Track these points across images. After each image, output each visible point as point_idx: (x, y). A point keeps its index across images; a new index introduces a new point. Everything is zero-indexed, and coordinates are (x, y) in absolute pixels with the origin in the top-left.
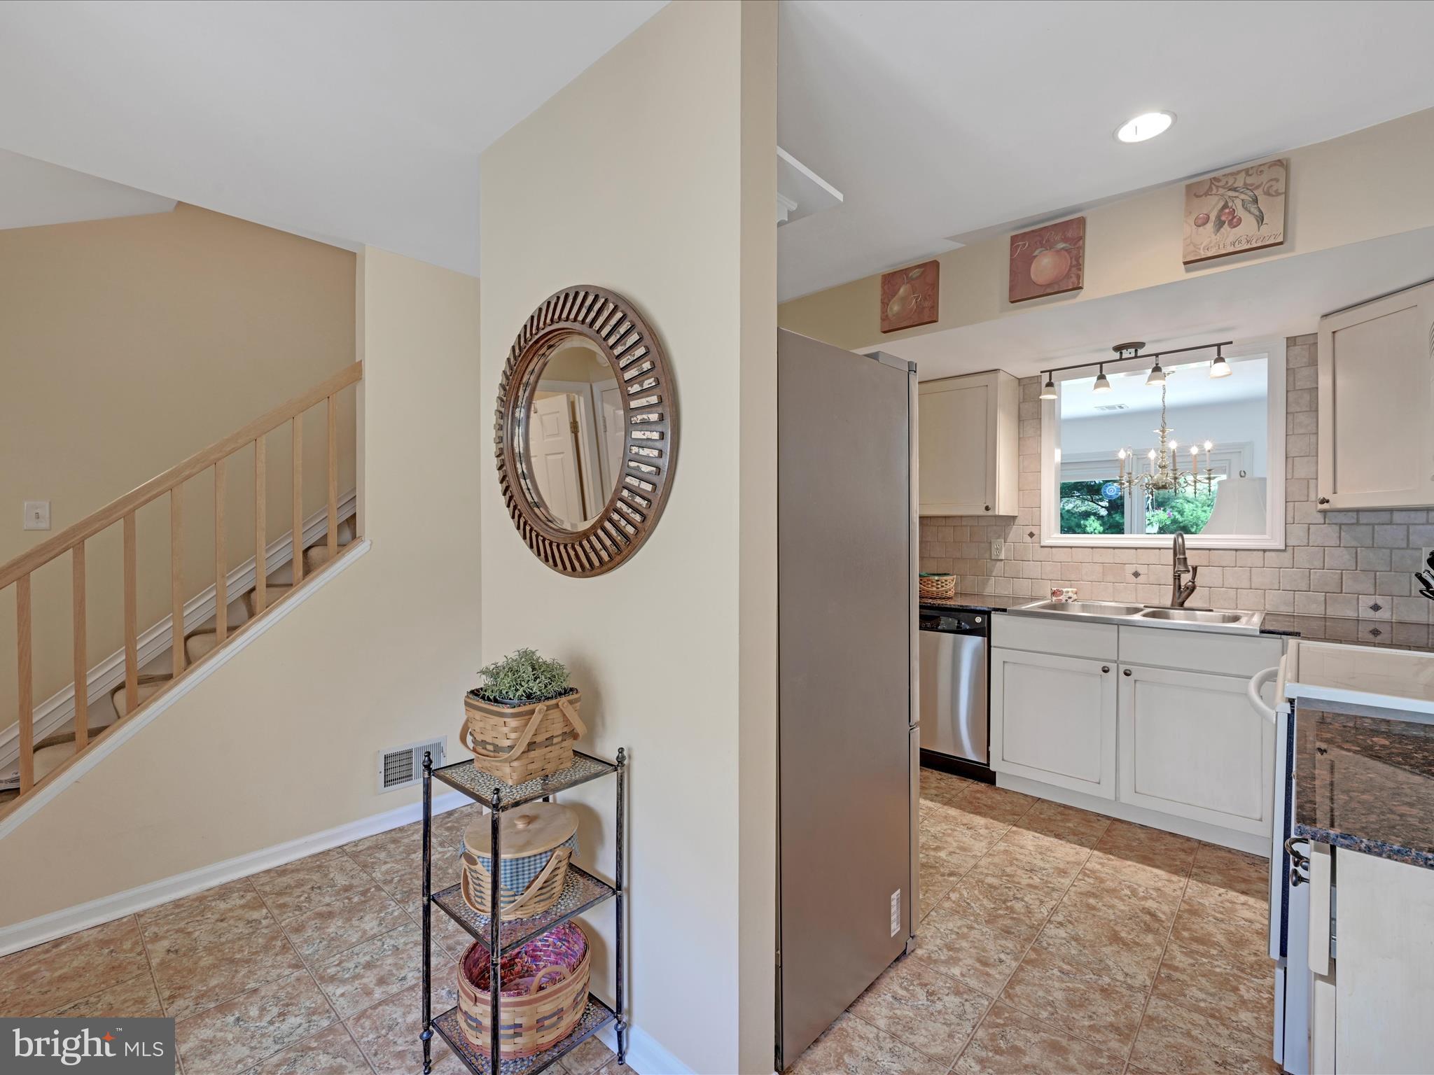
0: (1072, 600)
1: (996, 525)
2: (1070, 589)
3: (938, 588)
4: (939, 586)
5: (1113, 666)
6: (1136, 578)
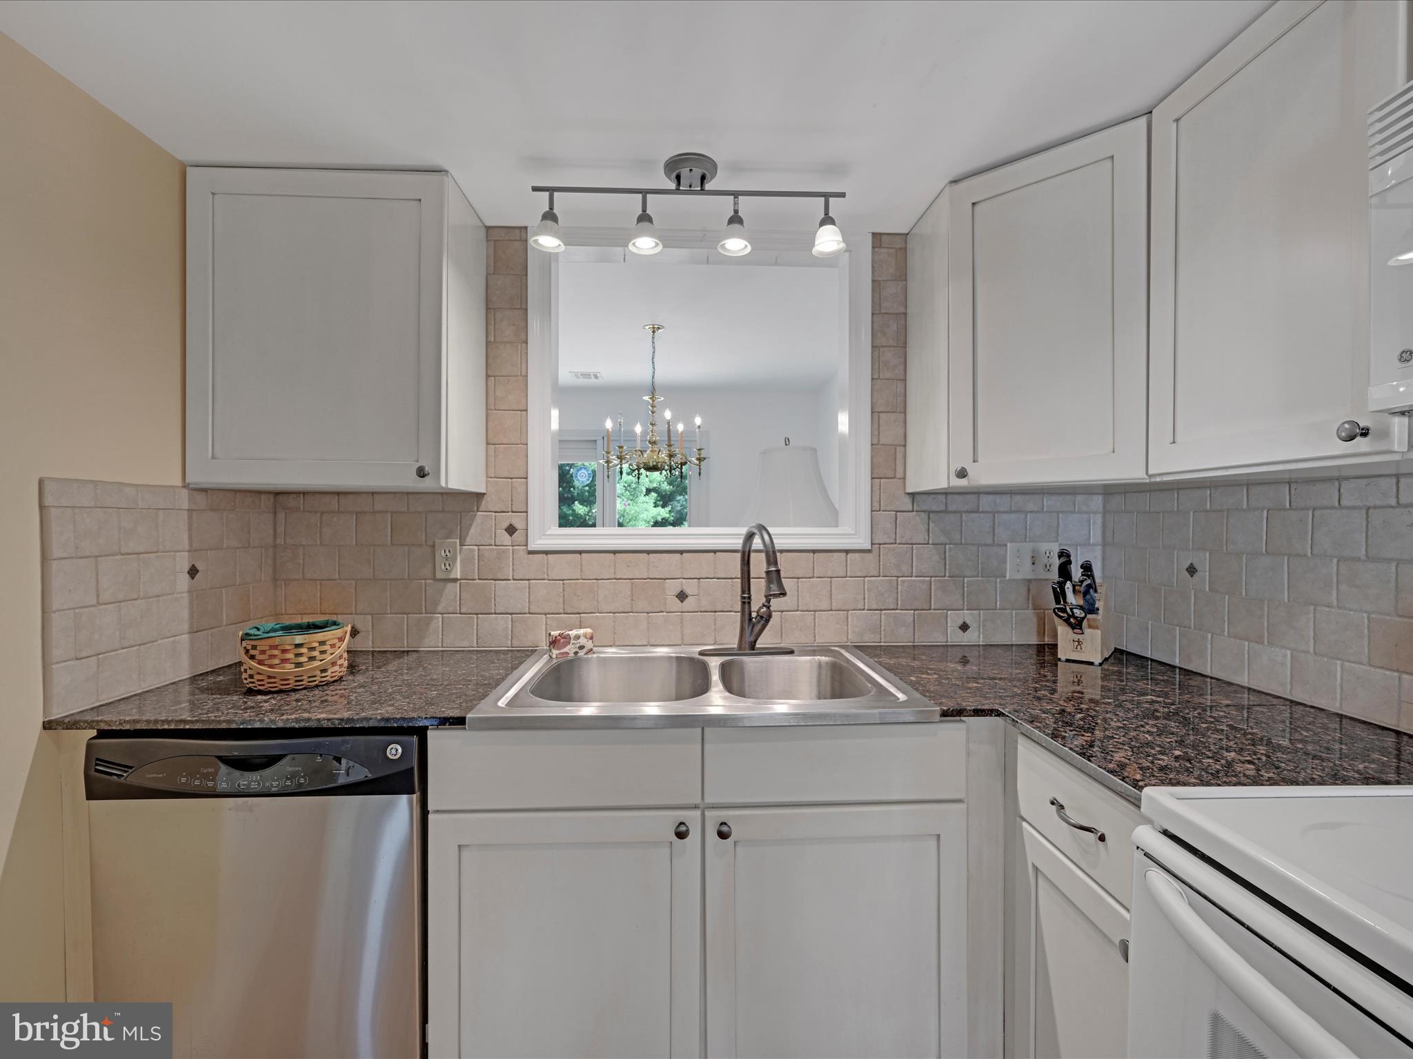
0: (585, 650)
1: (443, 511)
2: (581, 631)
3: (299, 665)
4: (303, 659)
5: (692, 817)
6: (682, 602)
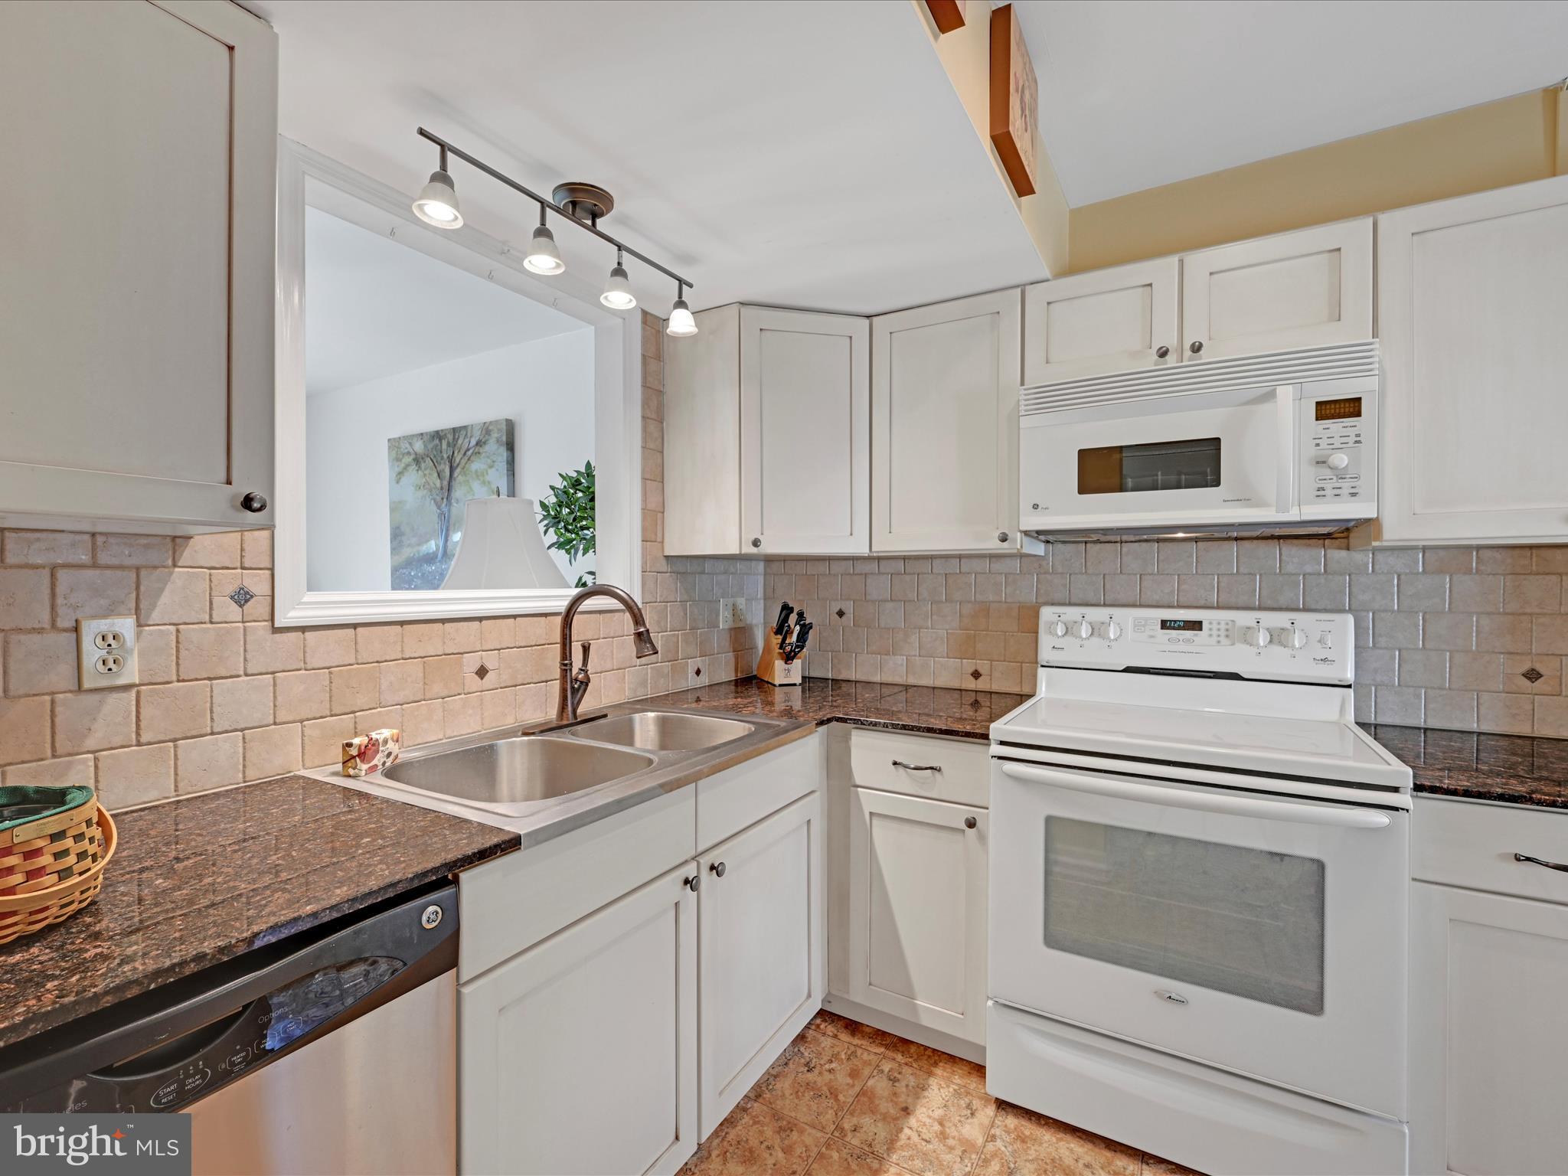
1: (95, 567)
6: (482, 679)
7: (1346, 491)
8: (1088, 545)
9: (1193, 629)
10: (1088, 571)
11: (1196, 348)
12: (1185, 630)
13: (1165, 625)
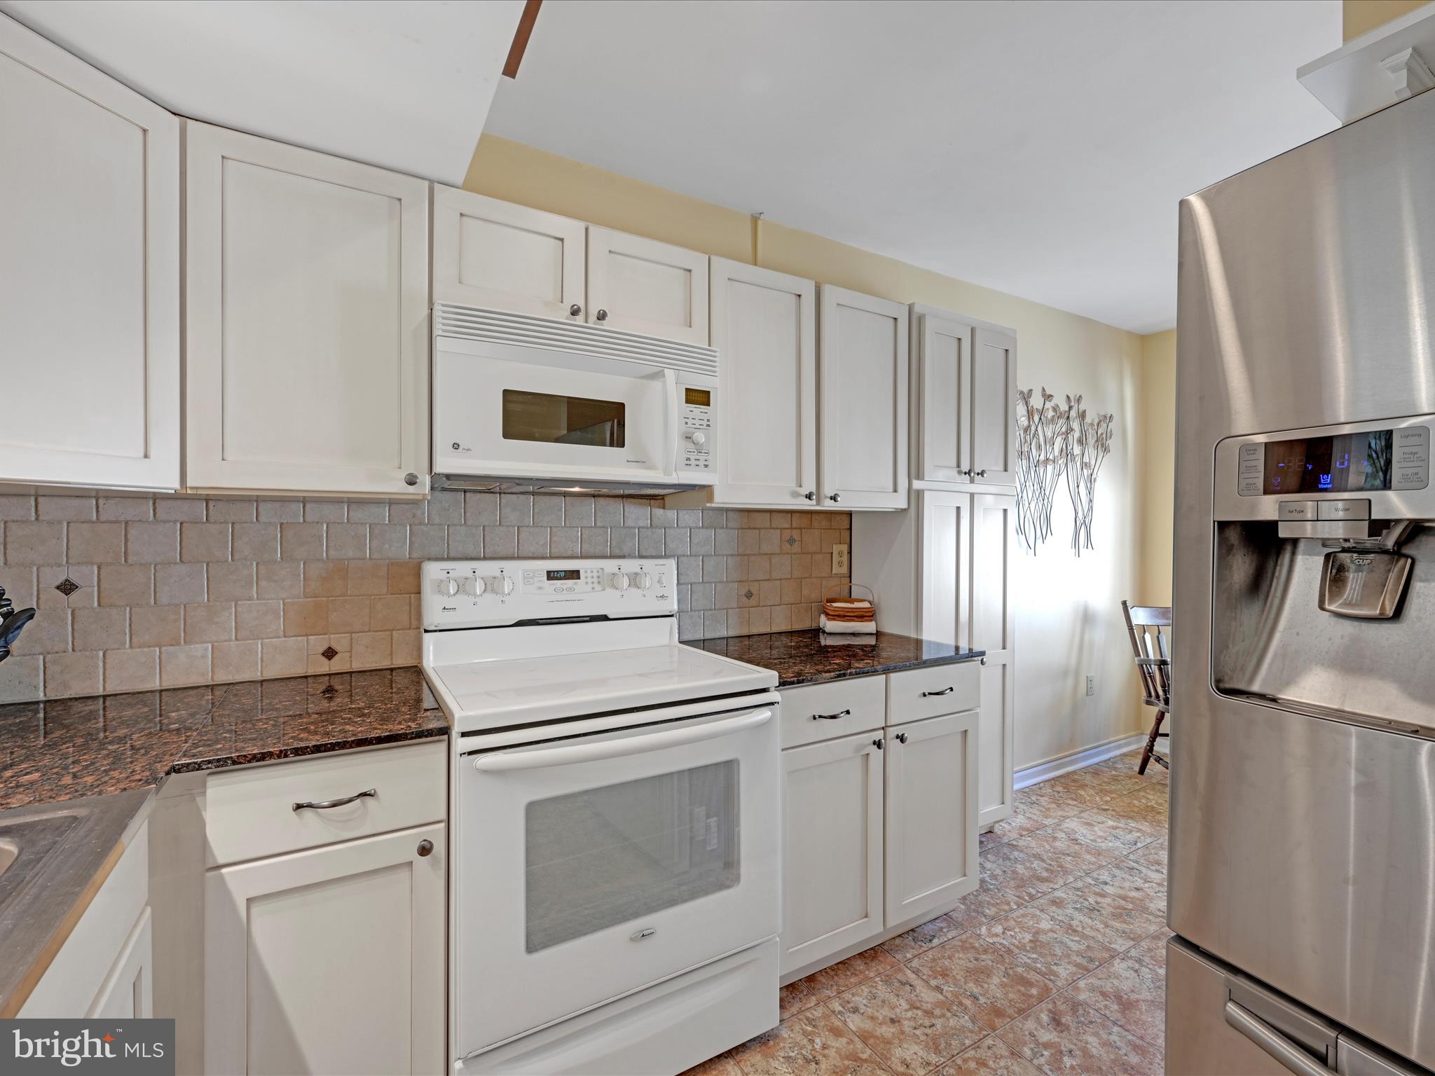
7: (702, 463)
8: (468, 494)
9: (573, 579)
10: (467, 522)
11: (602, 316)
12: (565, 579)
13: (551, 575)
